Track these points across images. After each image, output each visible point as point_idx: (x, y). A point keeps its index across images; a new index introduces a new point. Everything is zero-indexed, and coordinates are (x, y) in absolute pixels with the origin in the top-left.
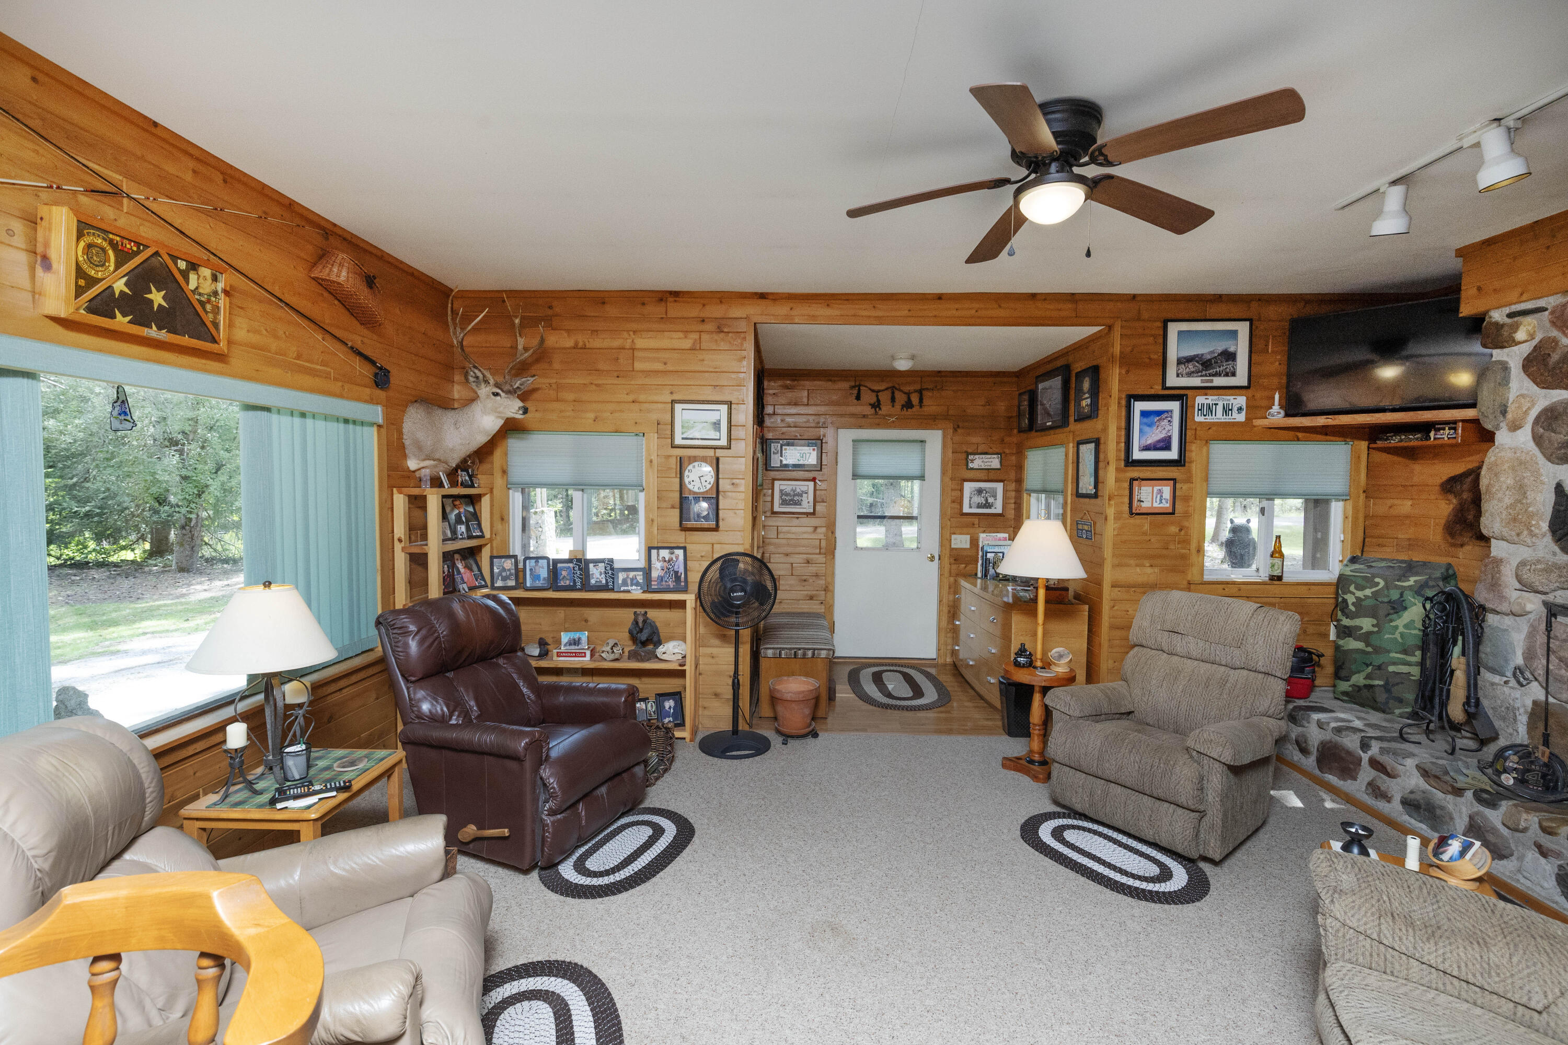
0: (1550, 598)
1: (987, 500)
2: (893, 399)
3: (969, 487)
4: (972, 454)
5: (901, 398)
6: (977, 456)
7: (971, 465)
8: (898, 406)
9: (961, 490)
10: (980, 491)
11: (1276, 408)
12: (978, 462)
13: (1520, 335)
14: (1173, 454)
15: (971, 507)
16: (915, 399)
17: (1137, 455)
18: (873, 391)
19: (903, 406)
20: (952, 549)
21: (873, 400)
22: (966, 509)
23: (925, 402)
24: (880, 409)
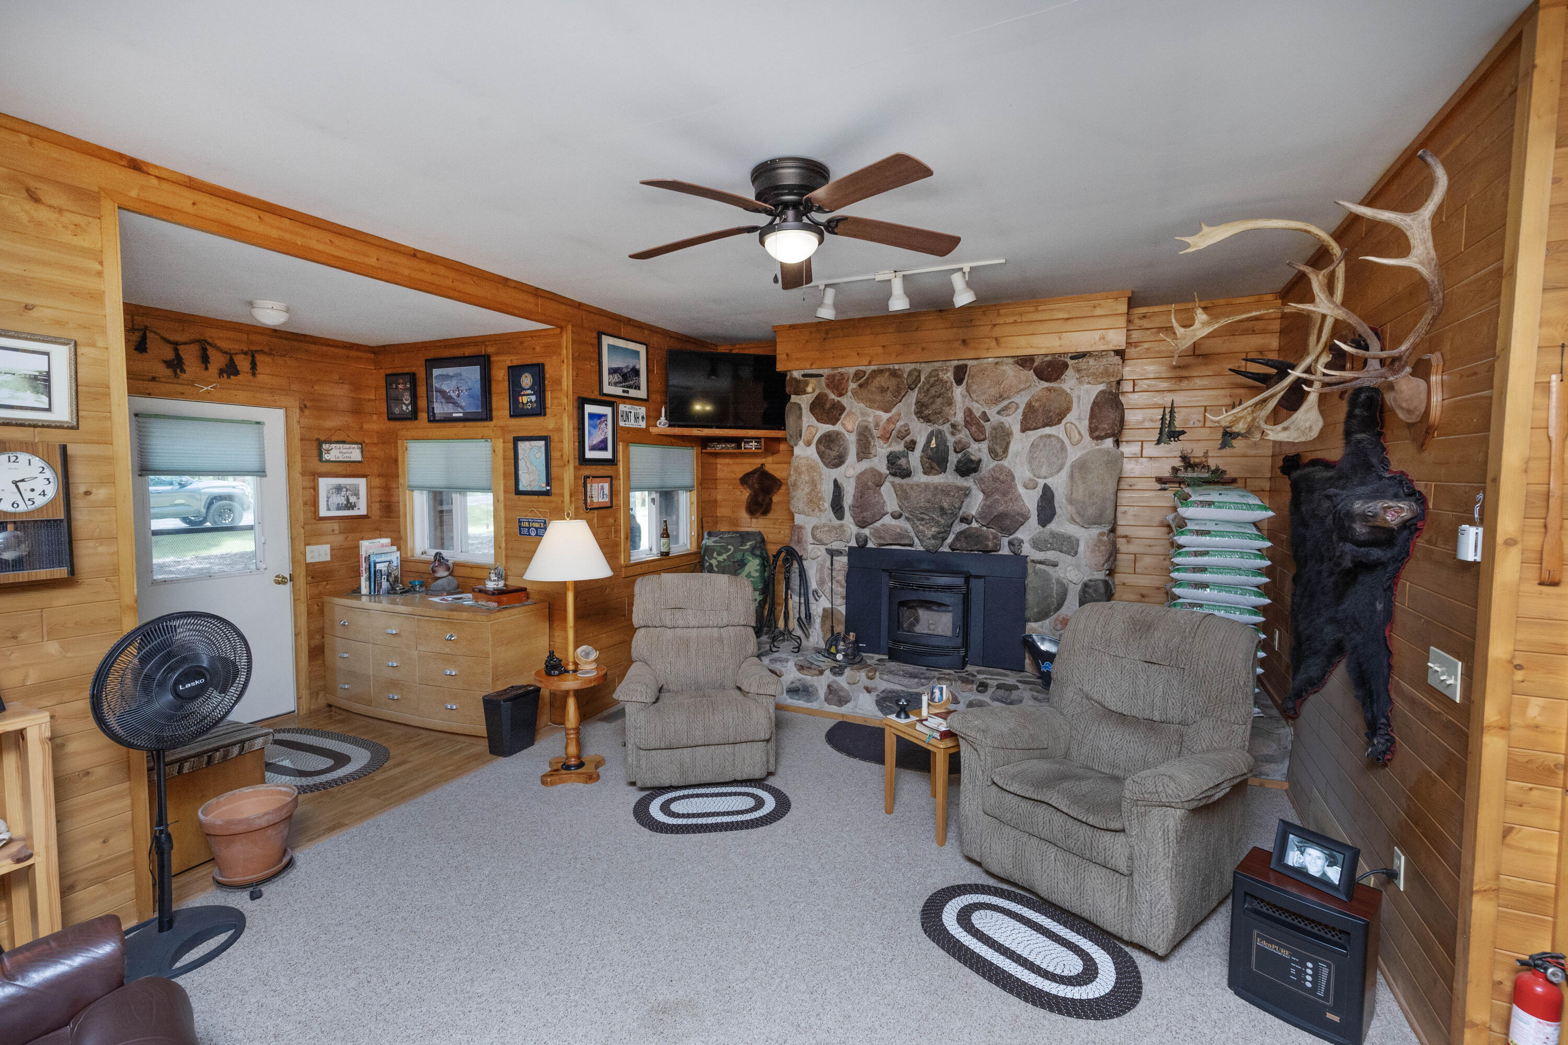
0: (829, 547)
1: (348, 500)
2: (205, 359)
3: (325, 484)
4: (326, 442)
5: (217, 361)
6: (333, 446)
7: (326, 457)
8: (213, 369)
9: (315, 488)
10: (339, 489)
11: (663, 418)
12: (335, 453)
13: (809, 389)
14: (608, 455)
15: (329, 509)
16: (243, 363)
17: (589, 454)
18: (168, 341)
19: (221, 372)
20: (308, 565)
21: (169, 355)
22: (323, 512)
23: (260, 368)
24: (183, 371)
